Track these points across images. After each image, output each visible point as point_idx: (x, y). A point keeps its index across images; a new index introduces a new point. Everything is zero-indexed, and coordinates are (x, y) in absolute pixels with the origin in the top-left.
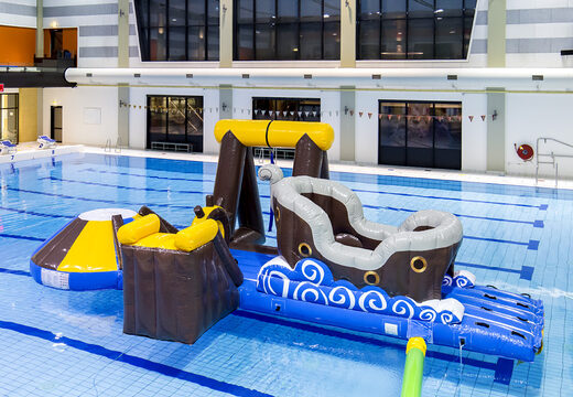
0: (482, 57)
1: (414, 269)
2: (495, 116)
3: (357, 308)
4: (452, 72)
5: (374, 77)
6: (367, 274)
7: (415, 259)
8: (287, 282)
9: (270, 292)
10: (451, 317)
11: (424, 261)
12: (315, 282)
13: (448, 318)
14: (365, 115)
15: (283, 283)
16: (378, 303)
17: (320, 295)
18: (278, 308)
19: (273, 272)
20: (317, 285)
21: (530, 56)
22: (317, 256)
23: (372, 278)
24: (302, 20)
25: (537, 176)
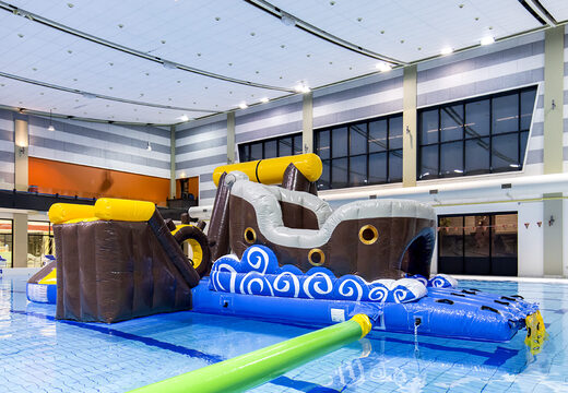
0: (539, 166)
1: (362, 240)
2: (551, 221)
3: (302, 295)
5: (432, 192)
6: (311, 252)
7: (363, 228)
8: (234, 275)
9: (220, 289)
10: (405, 293)
11: (375, 230)
12: (260, 270)
13: (402, 295)
15: (231, 275)
16: (323, 286)
17: (265, 284)
18: (227, 304)
19: (221, 266)
20: (263, 274)
22: (262, 241)
23: (316, 257)
24: (371, 151)
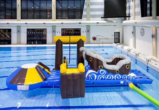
0: (85, 18)
1: (127, 68)
2: (88, 31)
3: (114, 79)
4: (80, 22)
5: (62, 23)
8: (96, 76)
9: (91, 79)
12: (103, 75)
13: (134, 77)
14: (59, 32)
15: (95, 76)
16: (119, 77)
17: (105, 77)
18: (93, 83)
19: (92, 74)
21: (95, 18)
22: (104, 69)
23: (117, 72)
24: (41, 9)
25: (99, 43)
